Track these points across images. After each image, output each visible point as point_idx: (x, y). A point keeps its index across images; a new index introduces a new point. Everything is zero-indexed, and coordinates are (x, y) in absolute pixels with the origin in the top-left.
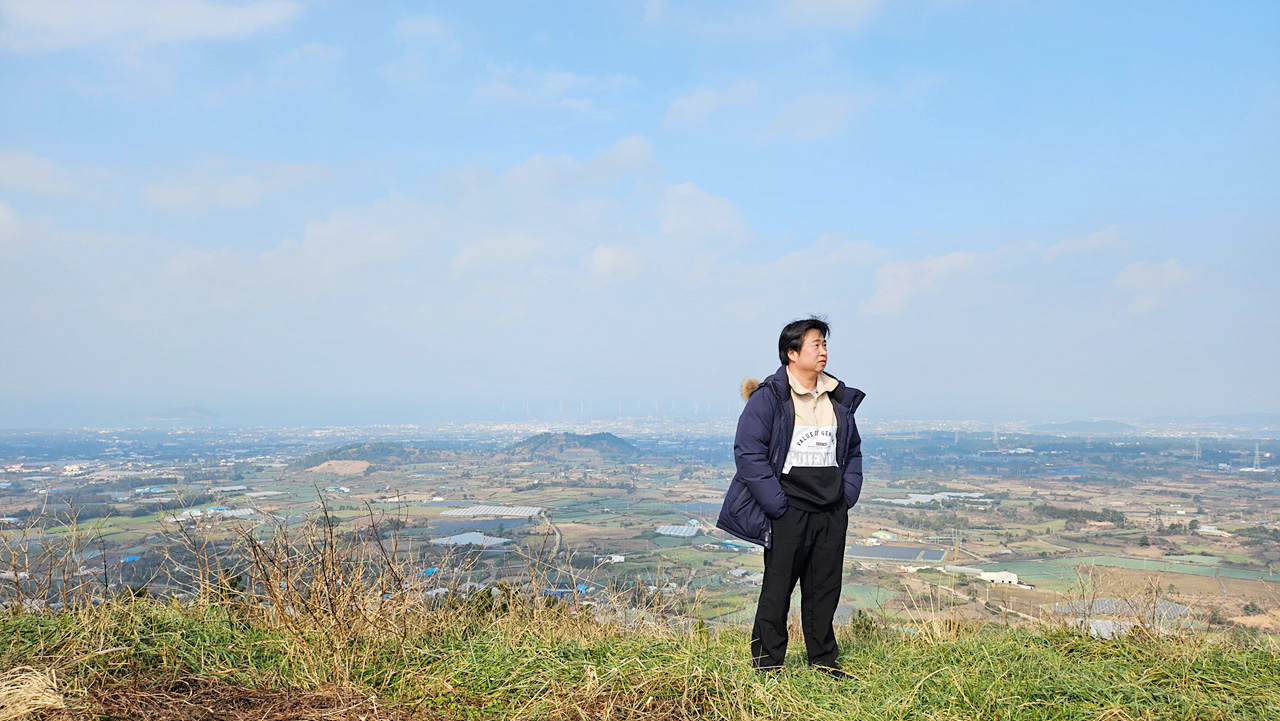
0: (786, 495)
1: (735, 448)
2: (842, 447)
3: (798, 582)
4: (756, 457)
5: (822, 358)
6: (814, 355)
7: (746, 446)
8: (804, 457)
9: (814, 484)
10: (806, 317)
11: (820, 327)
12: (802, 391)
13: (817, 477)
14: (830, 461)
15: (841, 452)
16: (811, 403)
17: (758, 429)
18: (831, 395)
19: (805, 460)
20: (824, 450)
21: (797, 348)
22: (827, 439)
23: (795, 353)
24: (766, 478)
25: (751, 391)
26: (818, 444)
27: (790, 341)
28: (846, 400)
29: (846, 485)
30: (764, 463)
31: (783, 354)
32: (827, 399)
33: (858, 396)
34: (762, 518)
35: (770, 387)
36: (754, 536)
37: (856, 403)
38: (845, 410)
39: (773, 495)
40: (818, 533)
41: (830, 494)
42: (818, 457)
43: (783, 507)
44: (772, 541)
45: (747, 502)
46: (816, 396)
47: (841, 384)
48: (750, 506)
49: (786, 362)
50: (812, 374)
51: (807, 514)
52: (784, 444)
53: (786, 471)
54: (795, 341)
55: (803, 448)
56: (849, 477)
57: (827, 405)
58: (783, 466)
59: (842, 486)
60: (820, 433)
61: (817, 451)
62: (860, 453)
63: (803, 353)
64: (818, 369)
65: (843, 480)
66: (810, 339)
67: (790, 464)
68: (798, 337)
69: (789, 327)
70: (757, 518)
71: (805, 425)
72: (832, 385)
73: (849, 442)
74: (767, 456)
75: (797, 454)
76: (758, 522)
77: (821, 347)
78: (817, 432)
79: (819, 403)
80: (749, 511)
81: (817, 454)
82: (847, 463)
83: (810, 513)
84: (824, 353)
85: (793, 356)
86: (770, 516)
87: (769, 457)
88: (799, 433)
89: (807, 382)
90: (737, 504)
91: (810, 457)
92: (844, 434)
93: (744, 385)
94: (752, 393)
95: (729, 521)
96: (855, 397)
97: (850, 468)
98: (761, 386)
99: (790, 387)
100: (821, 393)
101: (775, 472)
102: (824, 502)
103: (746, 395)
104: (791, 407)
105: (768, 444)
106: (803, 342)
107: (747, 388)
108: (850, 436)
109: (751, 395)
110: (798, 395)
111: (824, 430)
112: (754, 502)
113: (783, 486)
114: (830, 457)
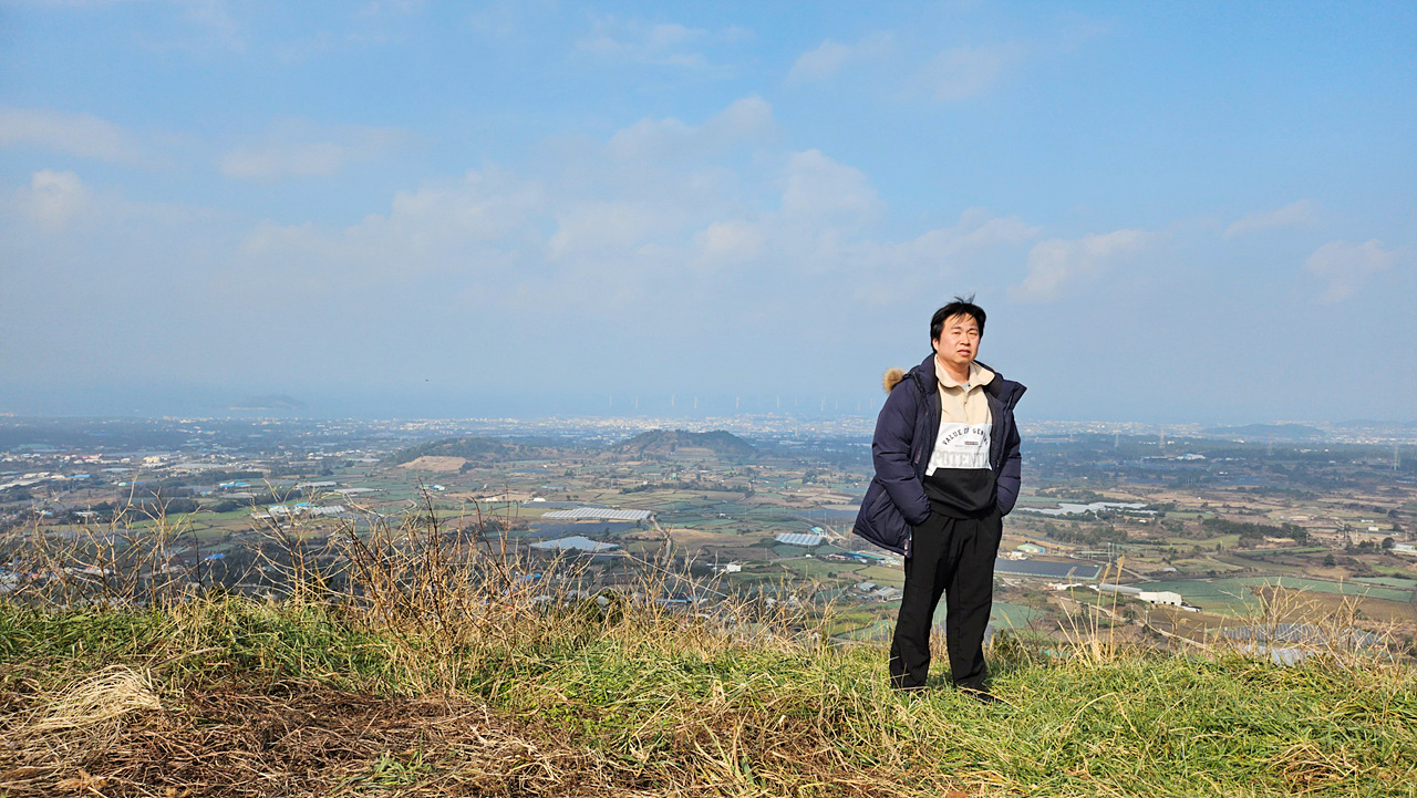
0: (929, 499)
1: (873, 446)
2: (996, 447)
3: (944, 594)
4: (896, 456)
7: (885, 445)
8: (951, 457)
9: (961, 487)
12: (950, 383)
13: (964, 480)
14: (982, 462)
15: (995, 453)
16: (961, 397)
17: (899, 425)
18: (986, 389)
19: (952, 462)
20: (973, 449)
22: (979, 438)
24: (906, 479)
25: (894, 382)
26: (967, 443)
28: (1003, 394)
29: (999, 489)
30: (905, 463)
32: (981, 394)
33: (1017, 390)
34: (901, 524)
35: (914, 379)
36: (893, 544)
37: (1015, 398)
38: (1002, 405)
39: (915, 500)
40: (966, 542)
41: (980, 499)
42: (967, 457)
43: (926, 512)
44: (912, 549)
45: (885, 505)
46: (968, 389)
47: (998, 376)
48: (889, 511)
51: (952, 521)
52: (928, 443)
53: (930, 473)
55: (949, 447)
56: (1004, 481)
57: (981, 400)
58: (927, 467)
59: (995, 490)
60: (971, 431)
61: (966, 451)
62: (1019, 454)
65: (996, 484)
67: (935, 464)
70: (897, 524)
71: (952, 421)
72: (986, 377)
73: (1005, 441)
74: (909, 456)
75: (942, 453)
76: (897, 528)
78: (967, 430)
79: (972, 397)
80: (888, 516)
81: (966, 454)
82: (1002, 466)
83: (957, 520)
86: (910, 521)
87: (910, 456)
88: (945, 431)
89: (957, 374)
90: (875, 507)
91: (958, 457)
92: (999, 431)
93: (887, 376)
94: (895, 385)
95: (868, 527)
96: (1014, 391)
97: (1006, 470)
98: (905, 378)
99: (936, 379)
100: (973, 386)
101: (918, 474)
102: (973, 508)
103: (887, 385)
104: (937, 399)
105: (909, 442)
107: (889, 380)
108: (1006, 435)
109: (893, 387)
110: (946, 389)
111: (976, 427)
112: (893, 505)
113: (925, 489)
114: (981, 457)
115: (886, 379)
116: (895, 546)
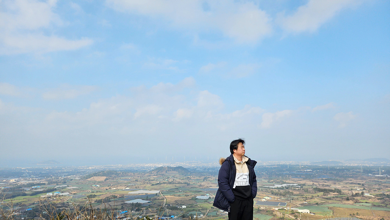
0: (234, 195)
1: (218, 180)
2: (250, 179)
4: (225, 183)
5: (244, 151)
6: (242, 150)
7: (222, 180)
8: (240, 183)
9: (243, 191)
10: (238, 139)
11: (242, 141)
12: (238, 162)
13: (243, 189)
14: (248, 184)
15: (250, 181)
16: (241, 166)
17: (225, 174)
18: (247, 163)
19: (240, 184)
20: (245, 180)
21: (236, 149)
22: (246, 177)
23: (236, 150)
24: (228, 190)
25: (222, 162)
26: (243, 178)
27: (234, 146)
28: (251, 164)
30: (227, 185)
31: (232, 150)
32: (245, 164)
33: (255, 163)
34: (227, 203)
35: (228, 161)
37: (254, 164)
38: (251, 167)
39: (231, 196)
40: (245, 207)
41: (248, 194)
42: (244, 183)
43: (234, 199)
44: (231, 210)
45: (222, 197)
46: (242, 163)
47: (249, 159)
48: (223, 199)
49: (232, 153)
50: (240, 156)
51: (241, 201)
52: (233, 179)
53: (234, 187)
54: (235, 147)
55: (239, 180)
56: (253, 189)
57: (246, 166)
59: (251, 192)
60: (244, 175)
61: (243, 181)
63: (238, 150)
64: (243, 154)
65: (251, 189)
66: (240, 145)
67: (235, 185)
68: (236, 145)
69: (233, 142)
70: (226, 203)
71: (239, 173)
72: (247, 160)
73: (252, 177)
74: (228, 183)
75: (237, 182)
76: (226, 204)
77: (243, 148)
78: (243, 175)
79: (243, 165)
80: (223, 201)
82: (252, 184)
83: (242, 201)
84: (244, 150)
85: (235, 151)
86: (230, 202)
87: (229, 183)
88: (238, 175)
89: (239, 158)
90: (220, 198)
91: (241, 183)
92: (251, 175)
93: (220, 160)
94: (223, 163)
95: (217, 204)
96: (254, 163)
97: (253, 185)
98: (225, 160)
99: (234, 161)
101: (231, 188)
102: (246, 197)
103: (221, 163)
104: (235, 167)
105: (228, 179)
106: (238, 147)
107: (221, 161)
108: (253, 175)
109: (222, 163)
110: (237, 163)
111: (245, 174)
112: (224, 197)
113: (233, 192)
114: (247, 182)
115: (220, 161)
116: (226, 209)
